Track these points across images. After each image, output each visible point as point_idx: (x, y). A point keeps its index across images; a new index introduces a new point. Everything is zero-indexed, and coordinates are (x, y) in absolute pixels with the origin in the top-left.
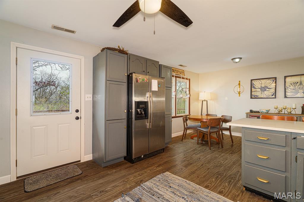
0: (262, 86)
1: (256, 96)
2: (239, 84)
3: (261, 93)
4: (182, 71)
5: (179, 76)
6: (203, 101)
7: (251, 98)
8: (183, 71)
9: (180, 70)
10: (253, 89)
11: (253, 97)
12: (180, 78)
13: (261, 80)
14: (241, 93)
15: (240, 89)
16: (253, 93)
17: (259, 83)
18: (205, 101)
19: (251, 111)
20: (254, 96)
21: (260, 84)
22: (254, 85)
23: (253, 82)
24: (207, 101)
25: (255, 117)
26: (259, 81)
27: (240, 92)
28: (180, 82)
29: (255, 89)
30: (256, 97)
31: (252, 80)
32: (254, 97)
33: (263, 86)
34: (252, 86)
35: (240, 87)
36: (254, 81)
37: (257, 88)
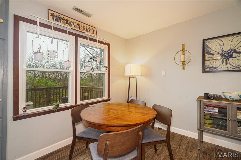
0: (224, 50)
1: (211, 67)
2: (183, 50)
3: (223, 62)
4: (91, 28)
5: (83, 35)
6: (130, 77)
7: (204, 71)
8: (94, 29)
9: (85, 25)
10: (207, 56)
11: (206, 70)
12: (86, 38)
13: (222, 39)
14: (185, 63)
15: (184, 56)
16: (207, 63)
17: (218, 45)
18: (133, 77)
19: (207, 96)
20: (209, 68)
21: (220, 45)
22: (209, 49)
23: (207, 43)
24: (136, 77)
25: (214, 107)
26: (217, 40)
27: (184, 61)
28: (83, 45)
29: (210, 56)
30: (213, 70)
31: (204, 41)
32: (209, 70)
33: (226, 49)
34: (205, 51)
35: (184, 54)
36: (209, 41)
37: (214, 53)
